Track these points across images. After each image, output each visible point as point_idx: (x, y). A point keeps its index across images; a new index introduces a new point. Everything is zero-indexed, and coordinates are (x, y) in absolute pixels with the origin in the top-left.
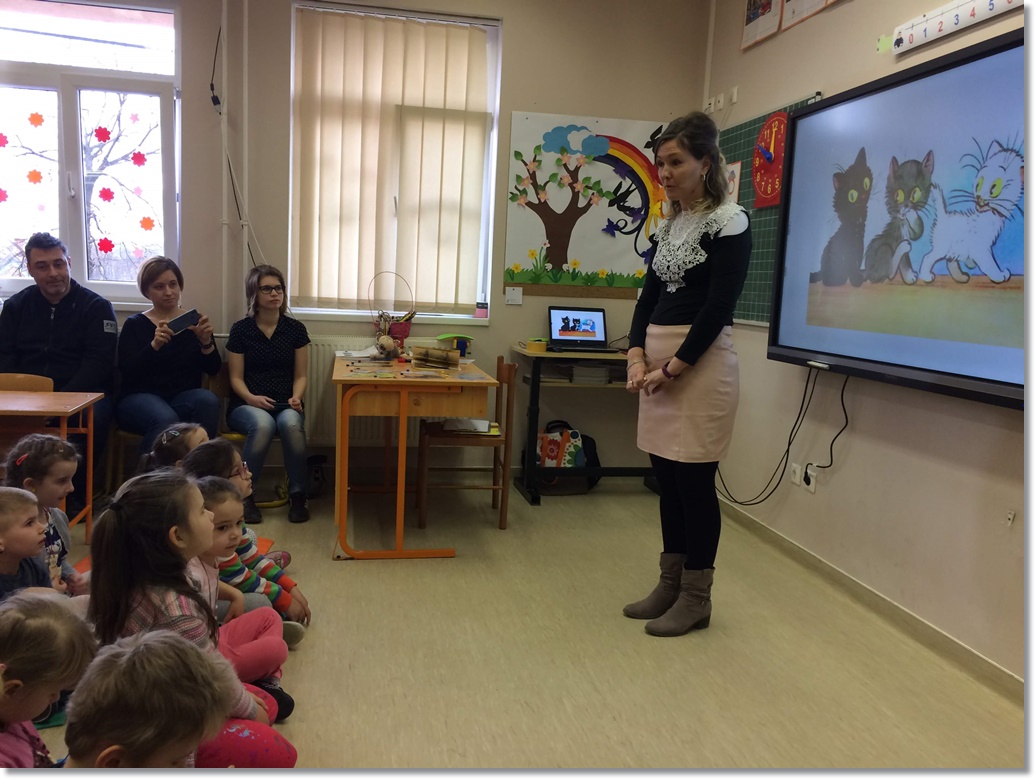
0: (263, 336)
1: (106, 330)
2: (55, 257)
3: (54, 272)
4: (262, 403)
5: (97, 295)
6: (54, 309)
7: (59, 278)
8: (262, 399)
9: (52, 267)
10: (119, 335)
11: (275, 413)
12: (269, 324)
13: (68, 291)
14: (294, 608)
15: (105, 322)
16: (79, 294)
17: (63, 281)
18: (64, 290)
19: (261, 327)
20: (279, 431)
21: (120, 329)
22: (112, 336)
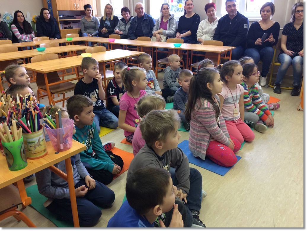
0: (295, 29)
1: (244, 28)
2: (233, 3)
3: (233, 8)
4: (289, 53)
5: (244, 16)
6: (231, 21)
7: (234, 10)
8: (290, 52)
9: (232, 7)
10: (249, 29)
11: (292, 57)
12: (298, 25)
13: (236, 15)
14: (268, 121)
15: (245, 25)
16: (239, 15)
17: (235, 11)
18: (235, 14)
19: (295, 26)
20: (292, 64)
21: (250, 27)
22: (246, 29)
